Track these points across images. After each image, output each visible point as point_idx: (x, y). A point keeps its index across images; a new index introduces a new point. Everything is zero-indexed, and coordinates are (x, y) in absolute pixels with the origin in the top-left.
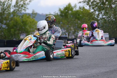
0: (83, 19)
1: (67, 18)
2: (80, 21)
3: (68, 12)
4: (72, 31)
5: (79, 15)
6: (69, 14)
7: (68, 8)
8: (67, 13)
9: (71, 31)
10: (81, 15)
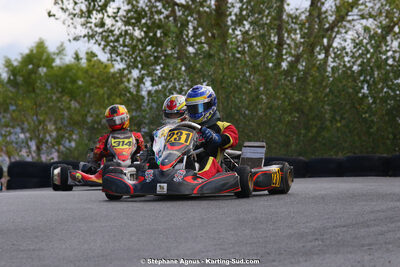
0: (88, 95)
1: (34, 91)
2: (79, 103)
3: (34, 71)
4: (50, 136)
5: (74, 82)
6: (40, 77)
7: (38, 57)
8: (33, 76)
9: (48, 137)
10: (80, 83)
